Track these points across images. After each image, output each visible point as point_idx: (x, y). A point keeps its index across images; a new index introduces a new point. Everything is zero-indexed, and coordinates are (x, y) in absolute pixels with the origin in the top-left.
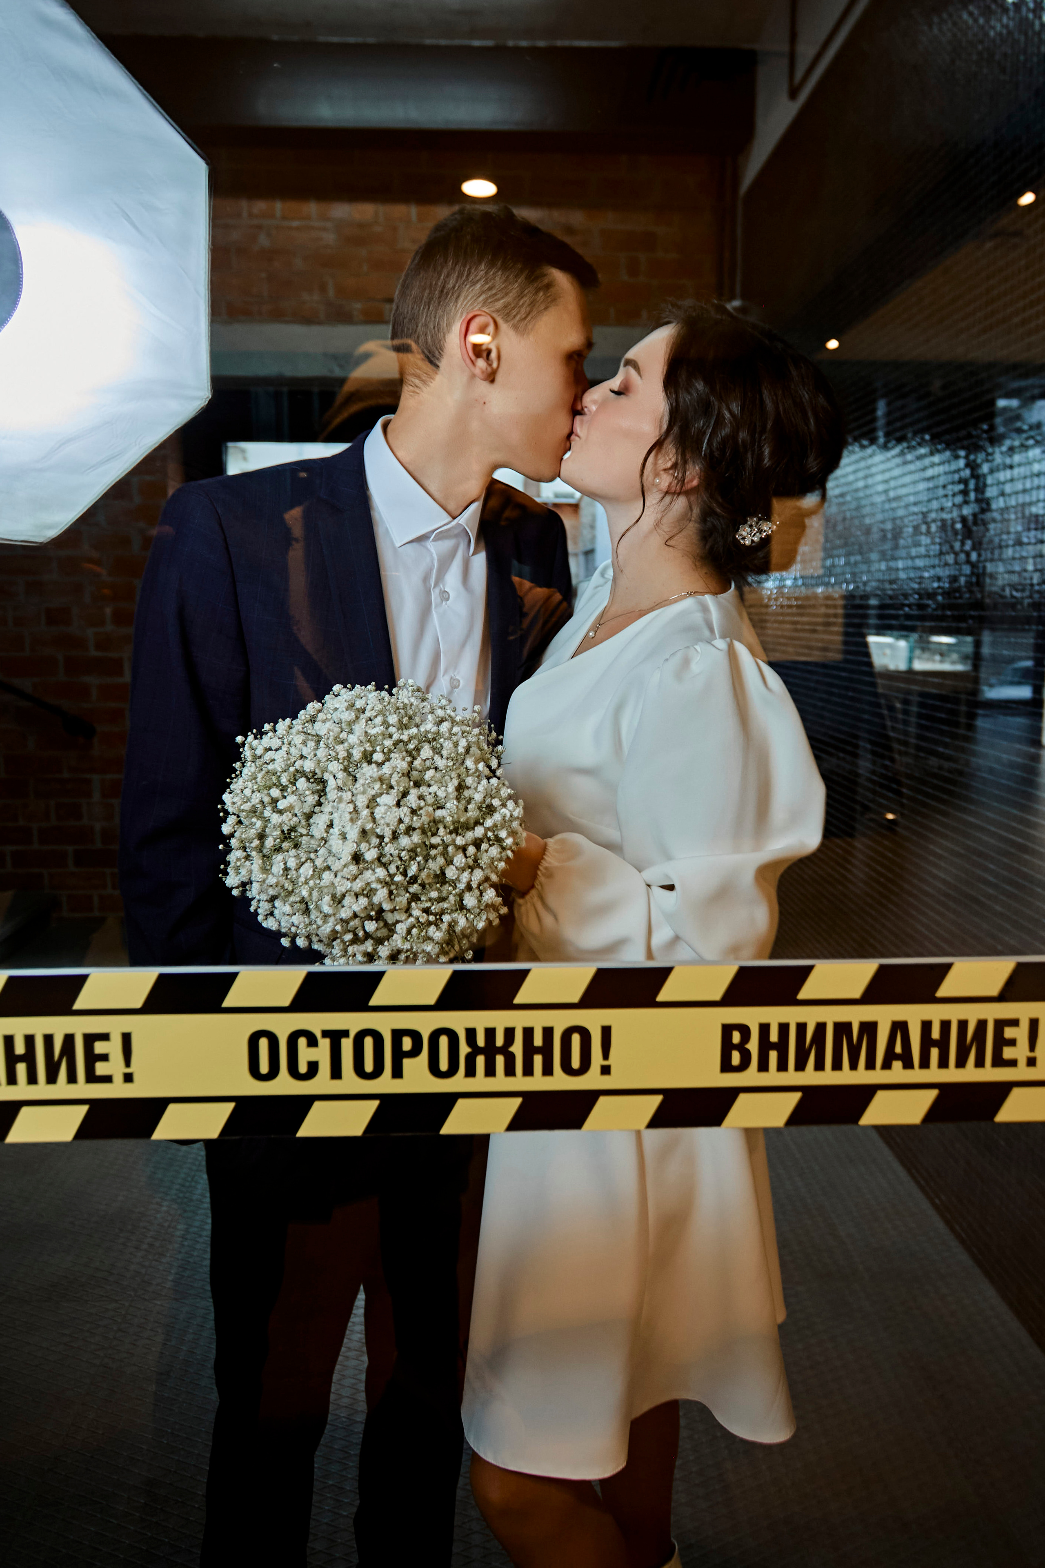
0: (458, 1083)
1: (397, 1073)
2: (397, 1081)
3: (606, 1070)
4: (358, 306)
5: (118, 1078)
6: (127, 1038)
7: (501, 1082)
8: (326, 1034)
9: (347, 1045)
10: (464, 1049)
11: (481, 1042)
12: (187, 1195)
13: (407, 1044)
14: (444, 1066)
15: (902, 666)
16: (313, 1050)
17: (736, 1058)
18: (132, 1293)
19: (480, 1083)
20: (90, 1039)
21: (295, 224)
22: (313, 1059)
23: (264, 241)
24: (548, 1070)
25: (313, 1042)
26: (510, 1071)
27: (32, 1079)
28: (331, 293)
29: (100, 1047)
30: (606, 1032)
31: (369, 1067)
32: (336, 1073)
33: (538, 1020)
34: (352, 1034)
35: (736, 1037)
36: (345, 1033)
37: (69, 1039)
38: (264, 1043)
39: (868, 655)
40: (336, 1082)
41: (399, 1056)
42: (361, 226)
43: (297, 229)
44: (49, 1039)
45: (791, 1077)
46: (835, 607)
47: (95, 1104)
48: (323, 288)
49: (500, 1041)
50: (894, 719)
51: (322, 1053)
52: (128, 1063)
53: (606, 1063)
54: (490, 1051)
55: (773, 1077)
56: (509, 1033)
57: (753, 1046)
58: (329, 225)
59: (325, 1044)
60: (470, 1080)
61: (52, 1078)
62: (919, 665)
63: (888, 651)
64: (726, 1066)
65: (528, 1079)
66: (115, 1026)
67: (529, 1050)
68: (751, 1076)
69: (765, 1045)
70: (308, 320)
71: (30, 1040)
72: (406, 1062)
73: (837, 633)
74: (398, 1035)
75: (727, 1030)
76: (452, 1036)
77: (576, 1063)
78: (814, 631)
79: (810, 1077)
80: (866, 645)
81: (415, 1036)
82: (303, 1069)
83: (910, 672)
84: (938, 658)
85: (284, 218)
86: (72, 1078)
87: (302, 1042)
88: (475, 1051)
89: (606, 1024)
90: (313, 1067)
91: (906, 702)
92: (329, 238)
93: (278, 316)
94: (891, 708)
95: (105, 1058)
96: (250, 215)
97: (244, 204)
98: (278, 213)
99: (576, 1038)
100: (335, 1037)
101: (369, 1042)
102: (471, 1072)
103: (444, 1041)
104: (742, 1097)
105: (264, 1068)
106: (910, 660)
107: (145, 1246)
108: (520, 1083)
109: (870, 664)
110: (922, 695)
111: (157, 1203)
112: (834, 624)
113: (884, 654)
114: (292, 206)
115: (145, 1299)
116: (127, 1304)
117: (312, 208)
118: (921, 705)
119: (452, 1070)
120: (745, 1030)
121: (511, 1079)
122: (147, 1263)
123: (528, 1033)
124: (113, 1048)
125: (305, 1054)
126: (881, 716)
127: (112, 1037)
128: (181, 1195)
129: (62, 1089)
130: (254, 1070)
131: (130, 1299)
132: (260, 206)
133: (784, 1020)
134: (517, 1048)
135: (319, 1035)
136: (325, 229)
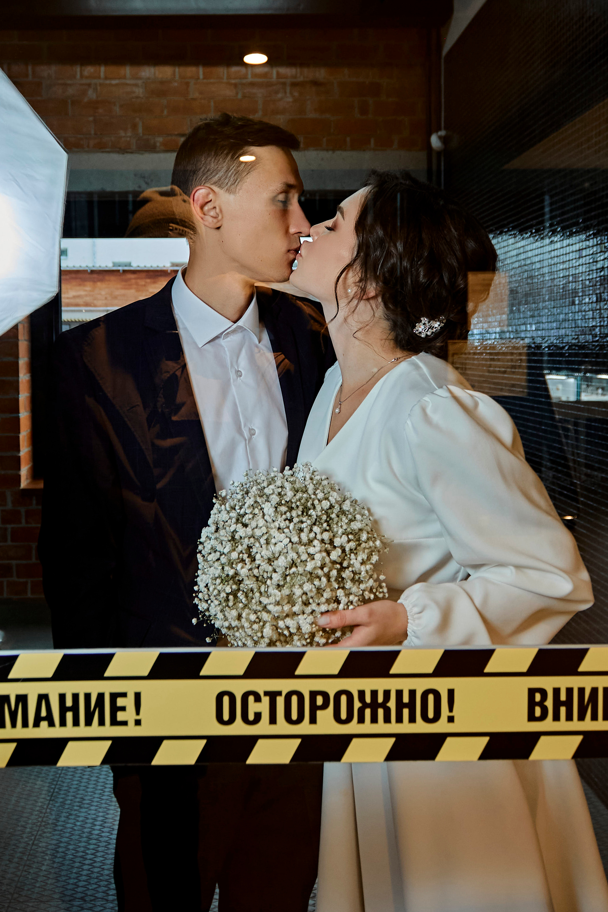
0: (353, 727)
1: (313, 720)
2: (313, 726)
3: (451, 719)
4: (160, 139)
5: (131, 723)
6: (138, 696)
7: (381, 727)
8: (266, 693)
9: (280, 701)
10: (357, 705)
11: (368, 700)
12: (45, 819)
13: (320, 700)
14: (344, 716)
15: (573, 398)
16: (258, 704)
17: (538, 711)
18: (10, 896)
19: (368, 727)
20: (114, 696)
21: (114, 82)
22: (258, 710)
23: (91, 94)
24: (412, 719)
25: (258, 699)
26: (387, 720)
27: (76, 723)
28: (140, 130)
29: (120, 702)
30: (451, 693)
31: (294, 716)
32: (273, 720)
33: (406, 685)
34: (284, 694)
35: (538, 697)
36: (279, 693)
37: (101, 696)
38: (226, 699)
39: (547, 390)
40: (273, 726)
41: (314, 709)
42: (162, 82)
43: (116, 85)
44: (88, 696)
45: (575, 725)
46: (520, 354)
47: (116, 741)
48: (134, 127)
49: (380, 699)
50: (567, 437)
51: (264, 707)
52: (138, 713)
53: (451, 714)
54: (374, 706)
55: (563, 725)
56: (387, 693)
57: (549, 703)
58: (140, 82)
59: (266, 700)
60: (361, 725)
61: (88, 723)
62: (585, 397)
63: (560, 387)
64: (531, 717)
65: (399, 725)
66: (130, 687)
67: (400, 705)
68: (548, 725)
69: (557, 703)
70: (124, 150)
71: (76, 697)
72: (319, 713)
73: (522, 374)
74: (313, 694)
75: (532, 692)
76: (349, 695)
77: (431, 715)
78: (505, 372)
79: (588, 725)
80: (545, 382)
81: (325, 695)
82: (251, 717)
83: (578, 402)
84: (600, 391)
85: (106, 78)
86: (102, 723)
87: (251, 698)
88: (365, 704)
89: (451, 687)
90: (258, 716)
91: (576, 424)
92: (139, 91)
93: (101, 147)
94: (566, 430)
95: (123, 709)
96: (82, 76)
97: (78, 69)
98: (102, 75)
99: (431, 697)
100: (273, 695)
101: (294, 699)
102: (361, 720)
103: (344, 699)
104: (543, 739)
105: (226, 717)
106: (579, 394)
107: (16, 860)
108: (394, 728)
109: (548, 397)
110: (589, 419)
111: (22, 826)
112: (520, 367)
113: (558, 389)
114: (112, 69)
115: (19, 902)
116: (6, 905)
117: (127, 70)
118: (587, 427)
119: (349, 719)
120: (543, 693)
121: (388, 725)
122: (19, 873)
123: (399, 693)
124: (128, 702)
125: (253, 707)
126: (559, 435)
127: (128, 695)
128: (40, 819)
129: (95, 730)
130: (219, 718)
131: (8, 901)
132: (89, 70)
133: (570, 686)
134: (392, 704)
135: (262, 694)
136: (136, 85)
